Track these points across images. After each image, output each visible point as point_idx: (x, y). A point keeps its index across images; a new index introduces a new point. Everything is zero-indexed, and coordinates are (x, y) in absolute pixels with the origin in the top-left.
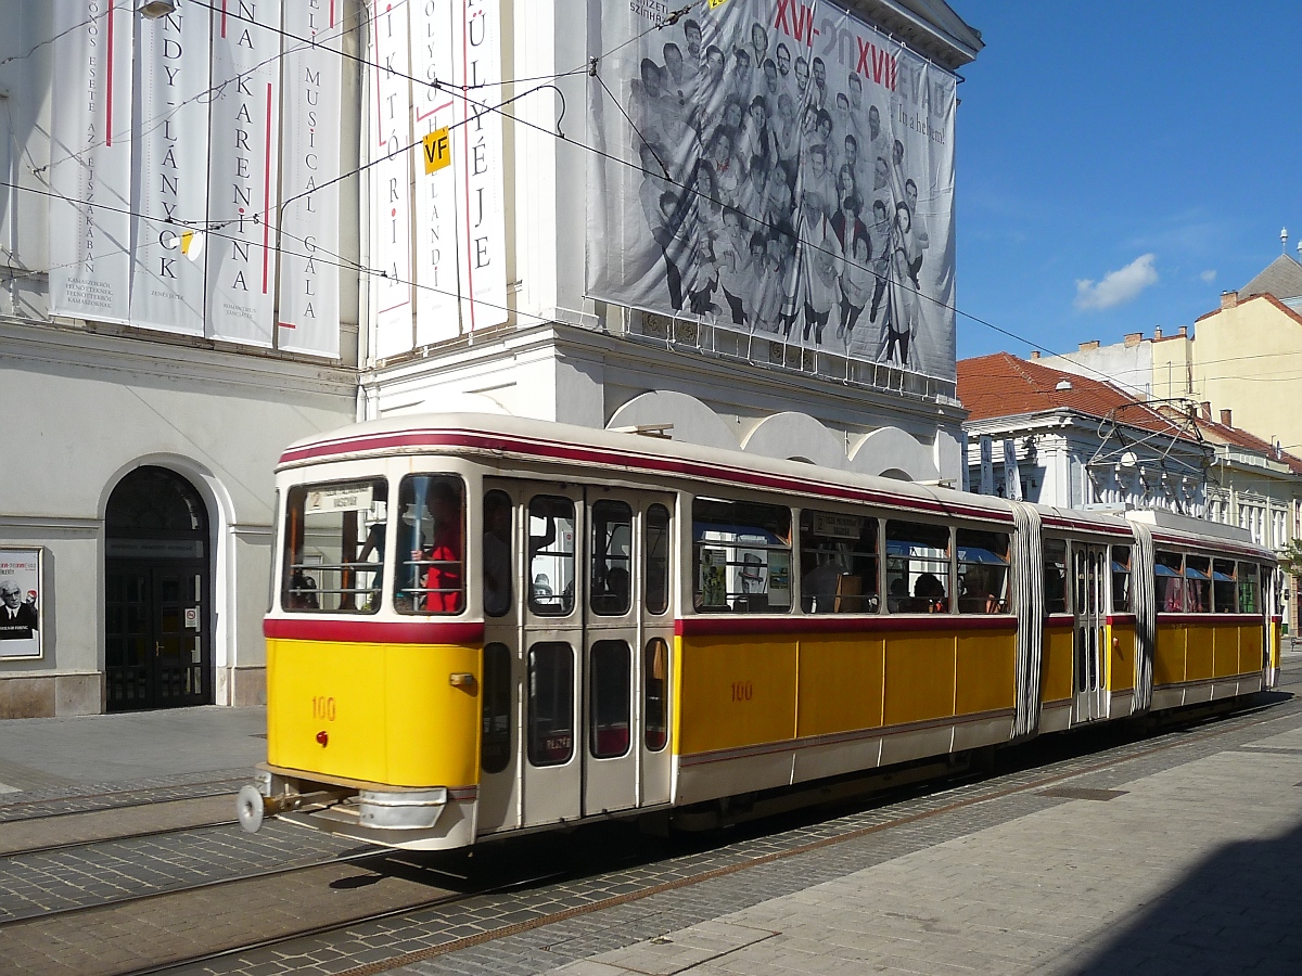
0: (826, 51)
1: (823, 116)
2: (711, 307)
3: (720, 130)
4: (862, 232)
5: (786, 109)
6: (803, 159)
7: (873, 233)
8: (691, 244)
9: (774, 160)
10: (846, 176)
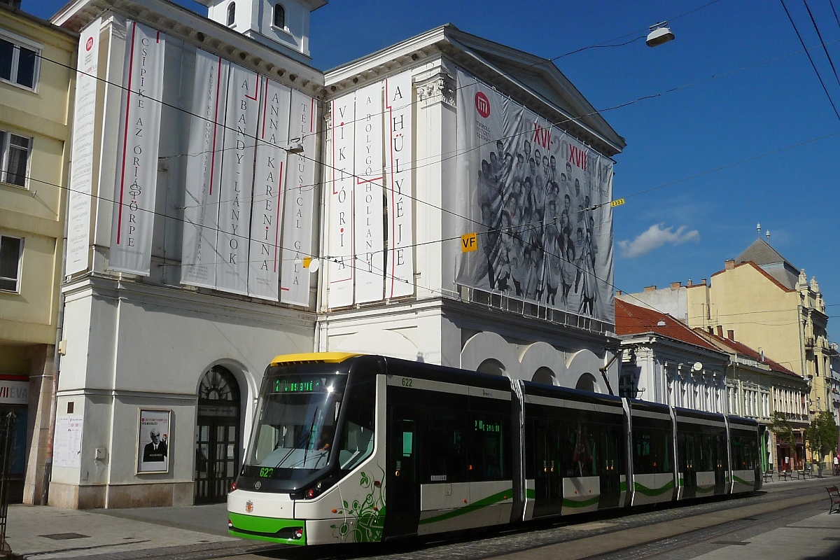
0: (556, 153)
1: (554, 185)
2: (507, 287)
3: (511, 195)
4: (571, 245)
5: (539, 183)
6: (547, 209)
7: (576, 245)
8: (499, 254)
9: (534, 209)
10: (565, 215)
